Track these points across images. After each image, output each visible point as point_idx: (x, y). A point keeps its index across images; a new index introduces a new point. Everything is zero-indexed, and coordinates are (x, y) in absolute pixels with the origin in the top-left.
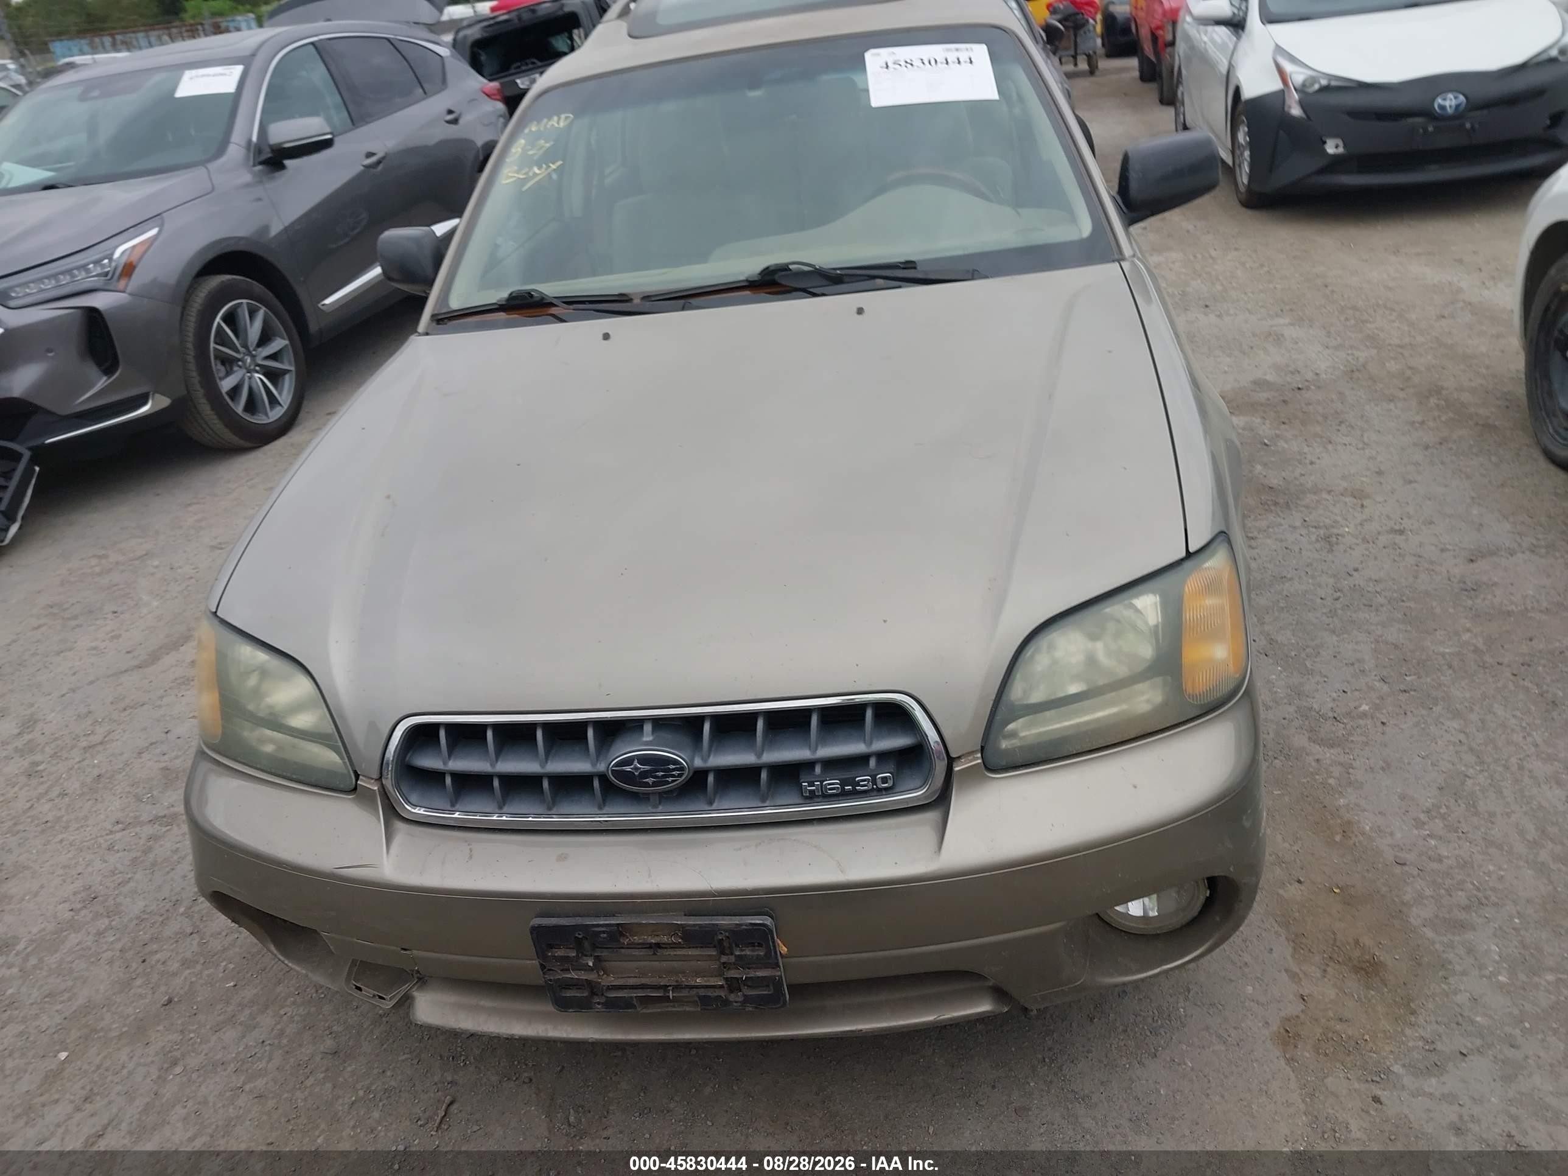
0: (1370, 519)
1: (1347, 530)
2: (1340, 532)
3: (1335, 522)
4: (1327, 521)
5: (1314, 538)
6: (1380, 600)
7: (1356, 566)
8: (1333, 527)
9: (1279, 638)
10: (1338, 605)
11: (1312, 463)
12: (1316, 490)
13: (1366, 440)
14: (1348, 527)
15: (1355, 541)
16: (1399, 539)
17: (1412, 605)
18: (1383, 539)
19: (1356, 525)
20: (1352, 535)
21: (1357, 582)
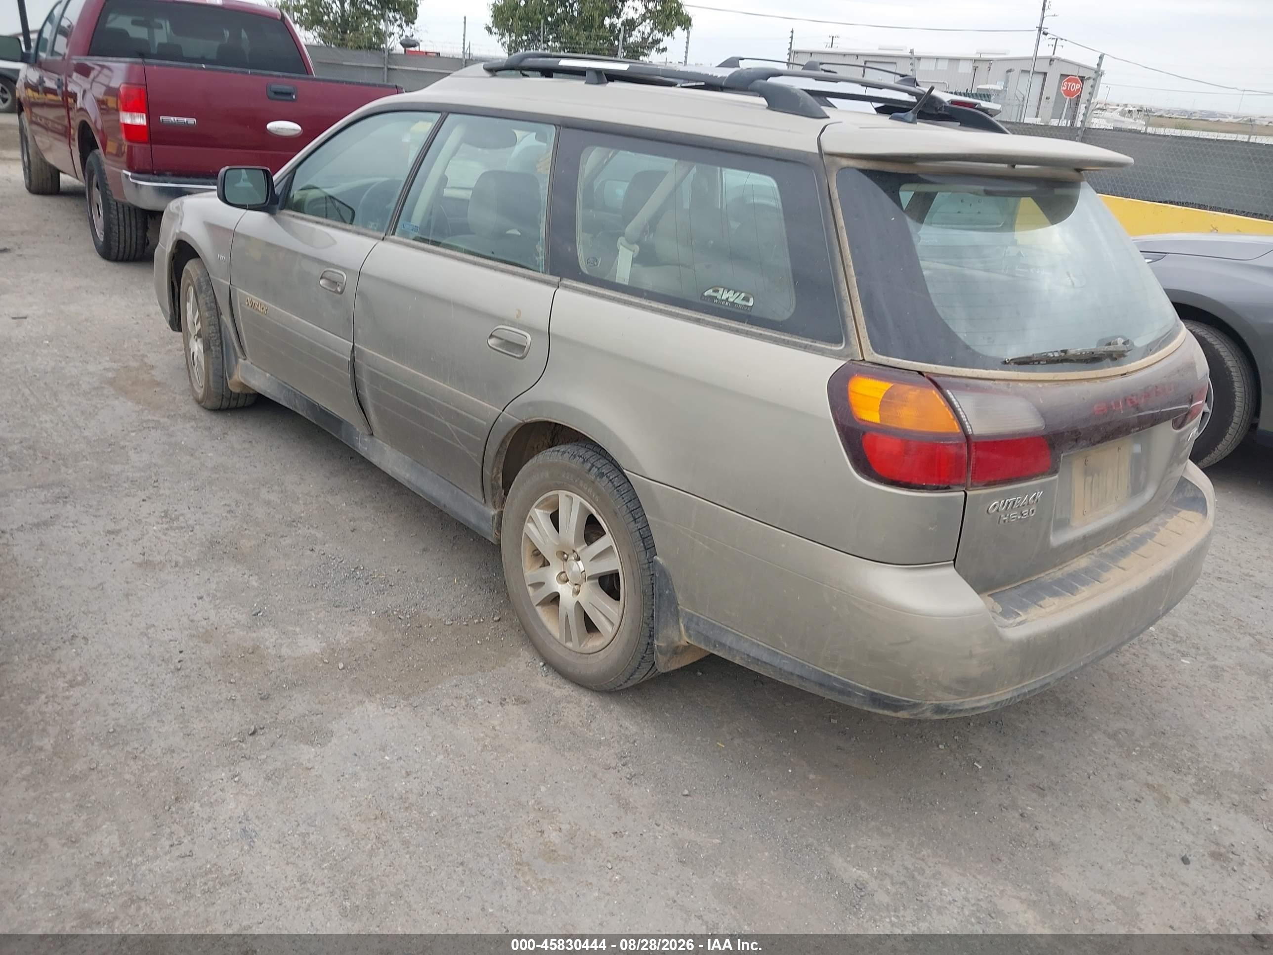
0: (135, 541)
1: (155, 528)
2: (160, 526)
3: (165, 534)
4: (173, 534)
5: (181, 518)
6: (126, 485)
7: (144, 503)
8: (167, 529)
9: (188, 457)
10: (154, 478)
11: (201, 598)
12: (188, 563)
13: (145, 639)
14: (154, 530)
15: (148, 520)
16: (111, 526)
17: (104, 485)
18: (125, 523)
19: (148, 533)
20: (150, 524)
21: (143, 492)
